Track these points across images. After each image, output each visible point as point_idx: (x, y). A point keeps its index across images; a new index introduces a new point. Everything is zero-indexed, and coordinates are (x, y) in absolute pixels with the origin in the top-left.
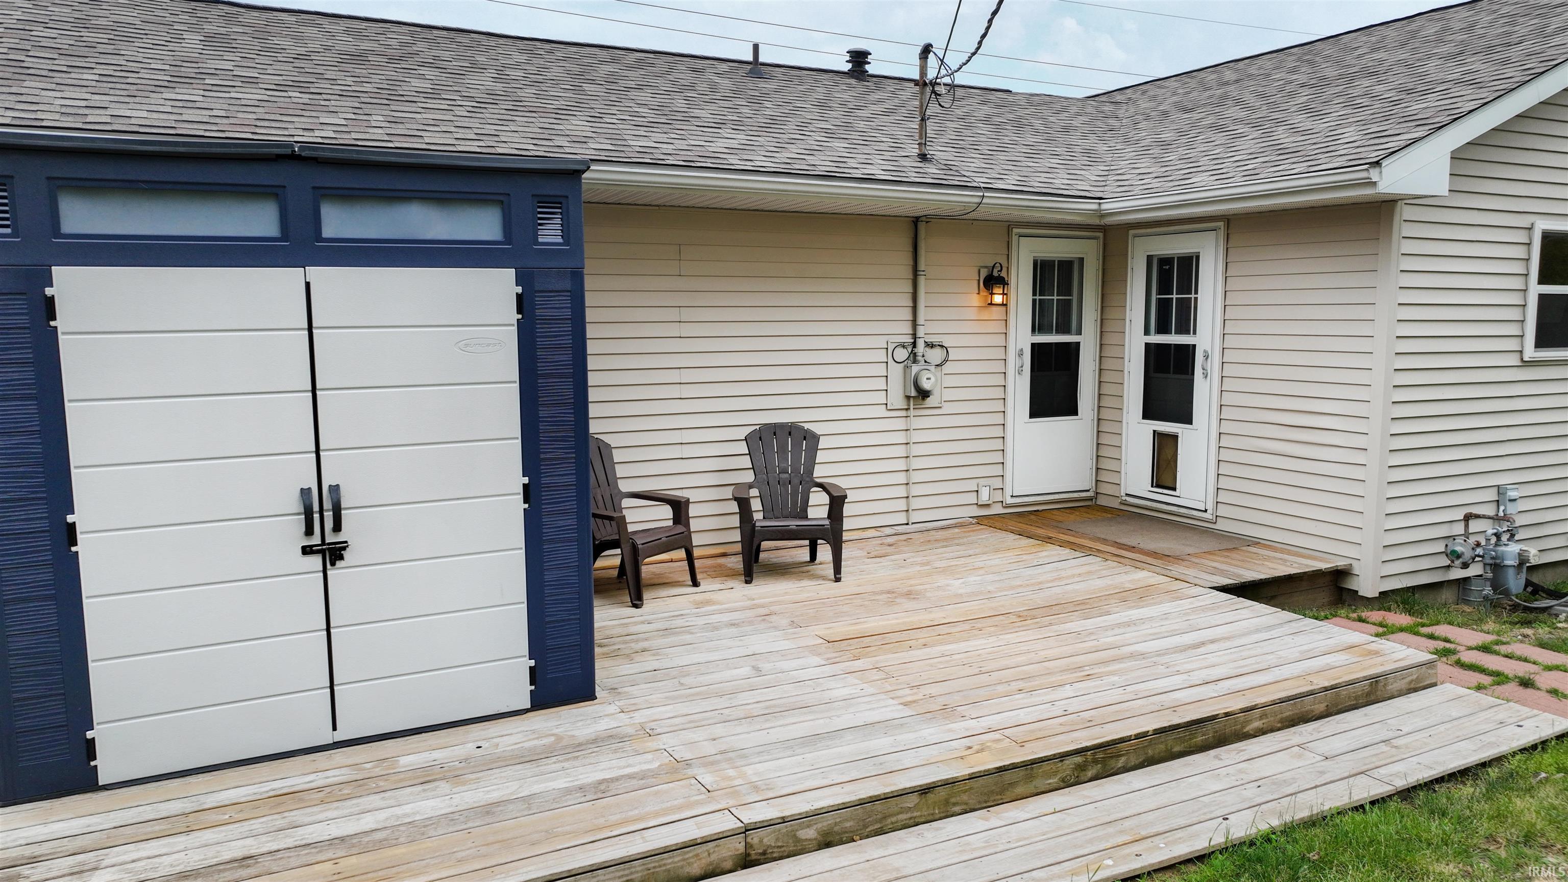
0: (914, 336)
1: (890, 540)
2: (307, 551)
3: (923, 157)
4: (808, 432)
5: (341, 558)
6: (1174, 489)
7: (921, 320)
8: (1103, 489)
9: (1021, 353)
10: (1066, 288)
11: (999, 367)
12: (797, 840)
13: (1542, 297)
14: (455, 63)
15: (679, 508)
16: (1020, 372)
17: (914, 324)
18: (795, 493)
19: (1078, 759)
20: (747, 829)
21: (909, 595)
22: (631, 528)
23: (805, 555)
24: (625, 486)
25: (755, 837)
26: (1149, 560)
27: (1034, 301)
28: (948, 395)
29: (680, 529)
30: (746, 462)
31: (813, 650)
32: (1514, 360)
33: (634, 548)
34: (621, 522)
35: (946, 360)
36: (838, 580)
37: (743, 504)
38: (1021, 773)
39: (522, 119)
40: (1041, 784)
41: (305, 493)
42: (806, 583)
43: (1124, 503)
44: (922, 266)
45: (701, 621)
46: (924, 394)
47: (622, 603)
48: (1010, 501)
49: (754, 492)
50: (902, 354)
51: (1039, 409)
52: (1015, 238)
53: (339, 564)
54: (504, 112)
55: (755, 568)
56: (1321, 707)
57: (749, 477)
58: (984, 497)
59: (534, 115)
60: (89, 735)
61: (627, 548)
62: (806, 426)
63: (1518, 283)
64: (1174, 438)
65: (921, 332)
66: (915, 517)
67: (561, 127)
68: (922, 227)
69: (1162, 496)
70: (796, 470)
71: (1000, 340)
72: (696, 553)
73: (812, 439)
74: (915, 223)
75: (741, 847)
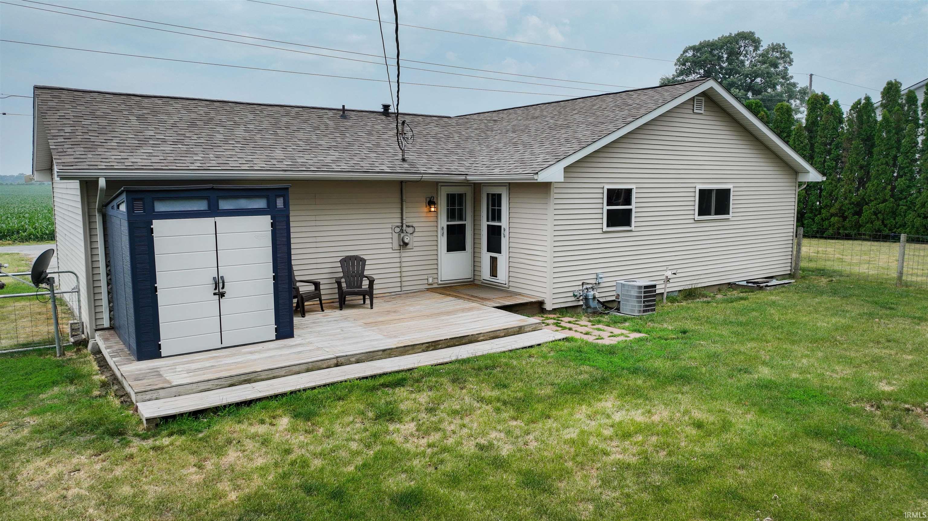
0: (402, 223)
1: (393, 297)
2: (215, 294)
3: (404, 160)
4: (362, 258)
5: (224, 296)
6: (496, 277)
7: (404, 218)
8: (476, 278)
9: (443, 228)
10: (461, 204)
11: (435, 234)
12: (350, 361)
13: (608, 210)
14: (228, 123)
15: (317, 285)
16: (443, 235)
17: (402, 219)
18: (358, 279)
19: (427, 345)
20: (337, 357)
21: (395, 312)
22: (301, 293)
23: (362, 302)
24: (297, 278)
25: (339, 359)
26: (479, 300)
27: (448, 210)
28: (415, 244)
29: (317, 292)
30: (340, 270)
31: (360, 326)
32: (600, 231)
33: (302, 298)
34: (297, 289)
35: (414, 232)
36: (372, 308)
37: (339, 283)
38: (411, 347)
39: (260, 152)
40: (416, 351)
41: (214, 278)
42: (361, 310)
43: (482, 283)
44: (404, 198)
45: (325, 320)
46: (406, 244)
47: (299, 317)
48: (440, 282)
49: (343, 280)
50: (398, 230)
51: (450, 249)
52: (439, 187)
53: (223, 298)
54: (252, 148)
55: (343, 306)
56: (503, 334)
57: (341, 275)
58: (430, 281)
59: (262, 149)
60: (160, 343)
61: (300, 298)
62: (361, 256)
63: (600, 206)
64: (496, 258)
65: (404, 222)
66: (404, 289)
67: (272, 155)
68: (404, 184)
69: (493, 279)
70: (358, 271)
71: (435, 224)
72: (323, 302)
73: (364, 261)
74: (401, 182)
75: (336, 362)
